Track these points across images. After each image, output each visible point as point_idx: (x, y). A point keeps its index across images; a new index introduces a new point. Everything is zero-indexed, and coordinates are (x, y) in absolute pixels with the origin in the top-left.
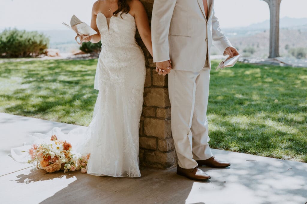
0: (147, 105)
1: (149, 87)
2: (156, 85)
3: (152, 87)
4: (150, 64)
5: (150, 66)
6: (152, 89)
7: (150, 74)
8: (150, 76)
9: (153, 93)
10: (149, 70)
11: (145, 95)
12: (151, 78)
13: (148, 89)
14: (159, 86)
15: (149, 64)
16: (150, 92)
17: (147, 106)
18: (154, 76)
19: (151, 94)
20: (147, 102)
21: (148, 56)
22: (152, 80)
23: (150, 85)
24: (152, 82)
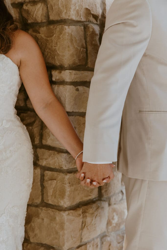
0: (32, 240)
1: (37, 206)
2: (50, 202)
3: (44, 207)
4: (40, 160)
5: (40, 164)
6: (42, 209)
7: (39, 179)
8: (39, 183)
9: (43, 219)
10: (38, 171)
11: (28, 220)
12: (40, 188)
13: (34, 209)
14: (55, 206)
15: (38, 160)
16: (37, 215)
17: (31, 243)
18: (46, 184)
19: (39, 221)
20: (31, 234)
21: (36, 143)
22: (42, 191)
23: (38, 201)
24: (43, 195)
